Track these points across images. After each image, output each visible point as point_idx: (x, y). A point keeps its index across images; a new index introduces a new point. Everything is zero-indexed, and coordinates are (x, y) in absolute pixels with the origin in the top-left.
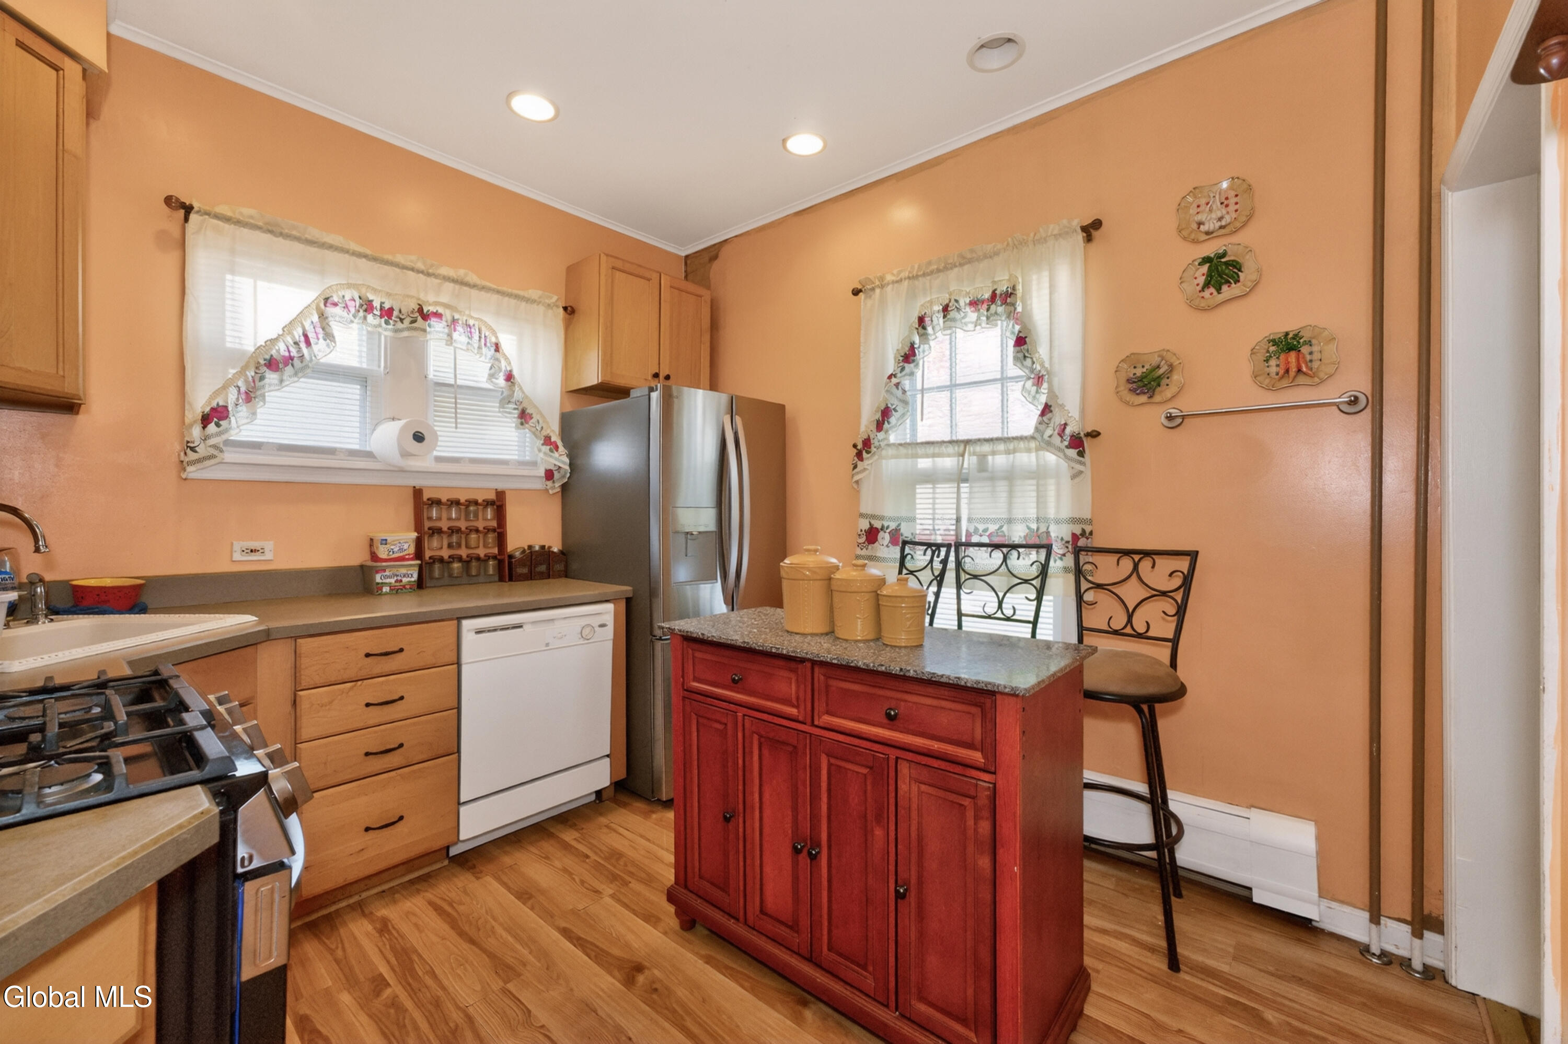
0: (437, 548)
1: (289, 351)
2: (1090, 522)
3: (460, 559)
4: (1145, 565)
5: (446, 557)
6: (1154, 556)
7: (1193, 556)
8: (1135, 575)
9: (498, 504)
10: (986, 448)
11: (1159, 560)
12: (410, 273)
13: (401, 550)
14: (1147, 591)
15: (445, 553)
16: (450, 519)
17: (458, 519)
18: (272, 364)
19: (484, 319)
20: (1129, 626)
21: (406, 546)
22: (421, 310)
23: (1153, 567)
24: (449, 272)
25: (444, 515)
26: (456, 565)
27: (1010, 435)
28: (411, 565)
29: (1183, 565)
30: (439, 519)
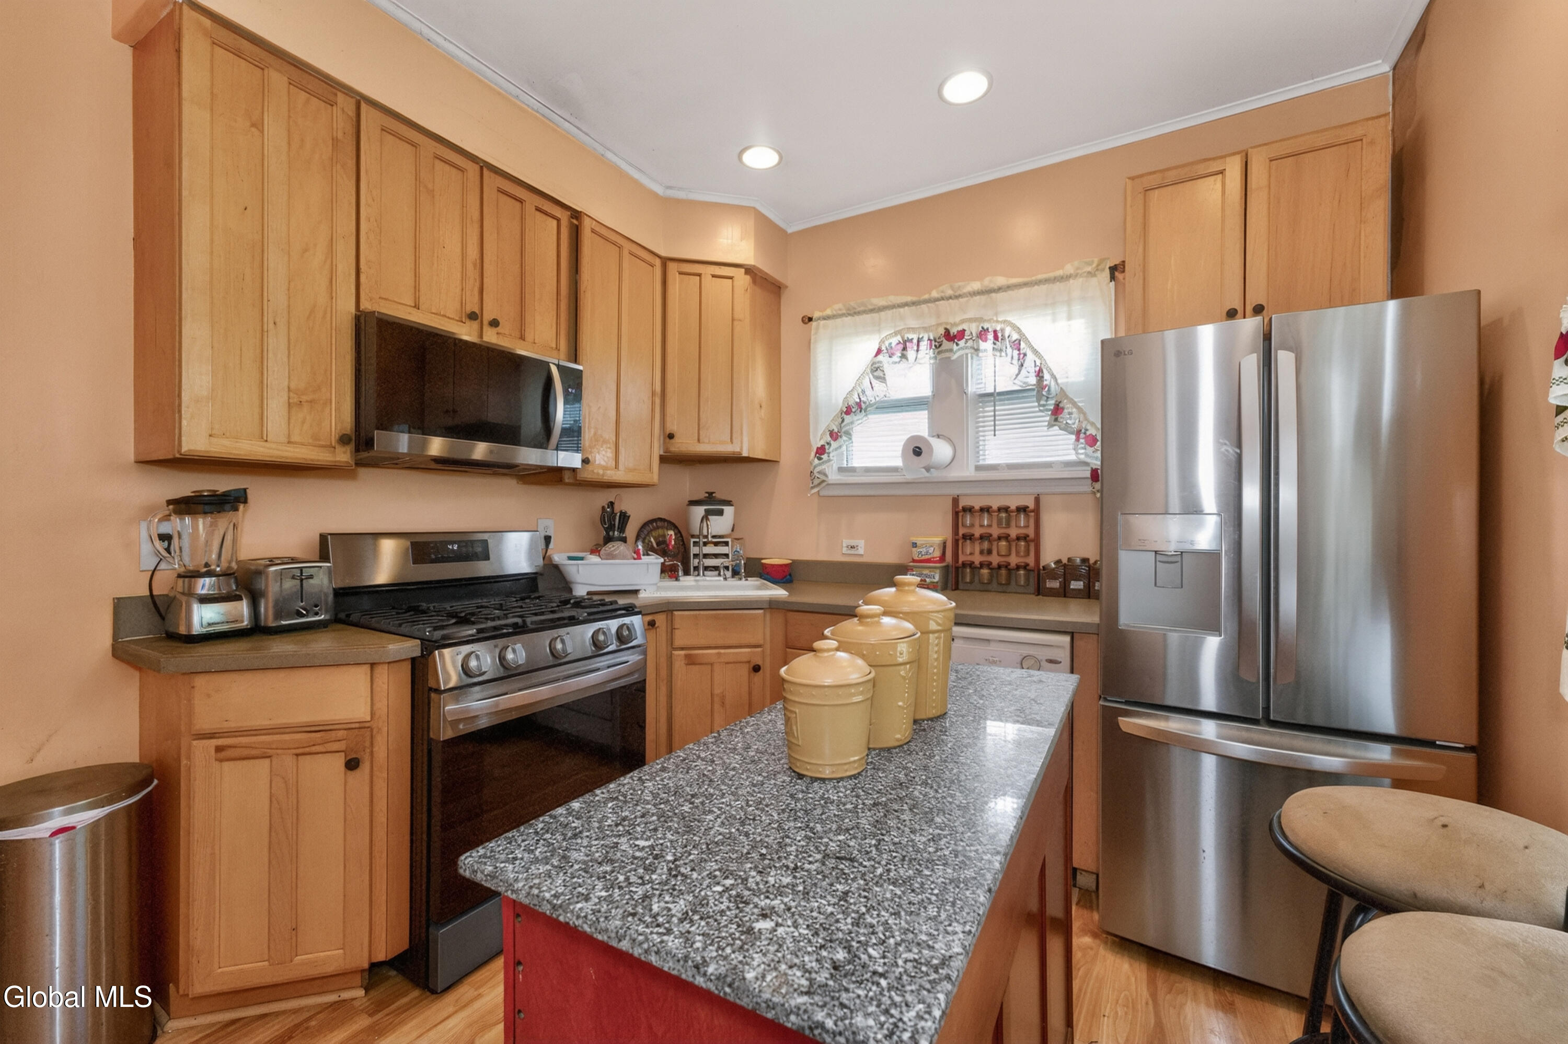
0: (972, 553)
1: (860, 399)
3: (989, 565)
5: (977, 563)
9: (1032, 512)
12: (942, 302)
13: (927, 553)
15: (977, 559)
16: (982, 526)
17: (990, 526)
18: (848, 411)
19: (1008, 319)
21: (931, 550)
22: (947, 332)
24: (976, 286)
25: (977, 523)
26: (985, 571)
28: (935, 568)
30: (972, 525)
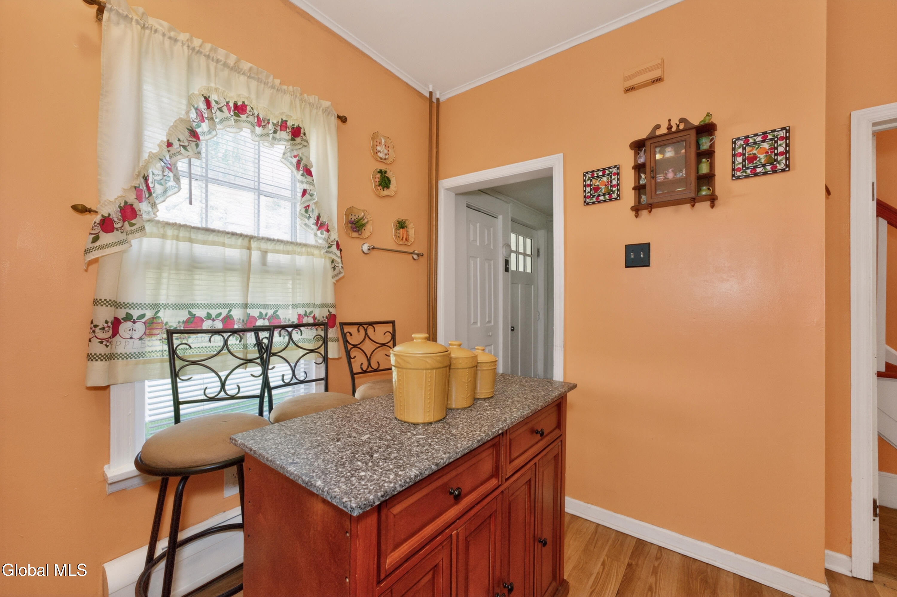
2: (334, 306)
4: (370, 330)
6: (374, 325)
7: (393, 322)
8: (367, 338)
10: (270, 246)
11: (377, 327)
14: (374, 345)
20: (370, 367)
23: (374, 331)
27: (261, 236)
29: (389, 328)
